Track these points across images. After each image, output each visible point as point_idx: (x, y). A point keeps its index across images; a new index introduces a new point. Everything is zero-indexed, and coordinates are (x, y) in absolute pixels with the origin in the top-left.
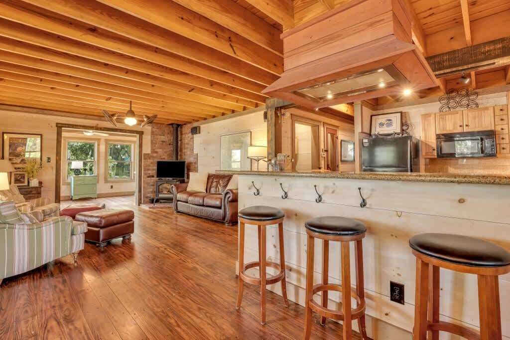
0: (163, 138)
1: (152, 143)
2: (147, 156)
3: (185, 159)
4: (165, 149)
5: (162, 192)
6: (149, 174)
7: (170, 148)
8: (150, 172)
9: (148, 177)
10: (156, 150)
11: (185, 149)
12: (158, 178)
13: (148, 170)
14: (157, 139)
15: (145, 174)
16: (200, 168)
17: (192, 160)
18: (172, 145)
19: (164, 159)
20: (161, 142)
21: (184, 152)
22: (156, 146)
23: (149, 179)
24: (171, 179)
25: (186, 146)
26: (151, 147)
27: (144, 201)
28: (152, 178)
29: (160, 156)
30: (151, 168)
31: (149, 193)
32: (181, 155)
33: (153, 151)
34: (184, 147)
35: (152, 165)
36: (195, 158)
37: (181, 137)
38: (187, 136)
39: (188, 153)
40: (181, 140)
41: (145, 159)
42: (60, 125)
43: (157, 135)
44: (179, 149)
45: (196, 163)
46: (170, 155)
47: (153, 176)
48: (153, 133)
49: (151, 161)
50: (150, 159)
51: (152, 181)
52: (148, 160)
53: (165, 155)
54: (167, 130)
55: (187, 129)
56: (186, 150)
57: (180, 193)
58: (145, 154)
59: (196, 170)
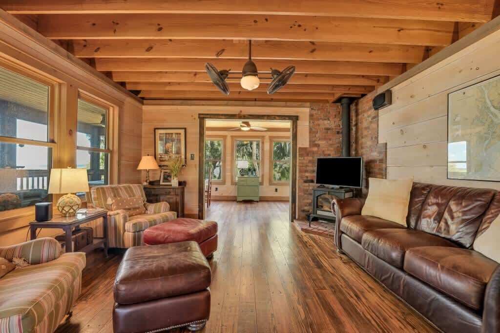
0: (327, 123)
1: (311, 131)
2: (305, 152)
3: (362, 155)
4: (330, 140)
5: (322, 207)
6: (307, 177)
7: (339, 139)
8: (307, 174)
9: (305, 182)
10: (316, 142)
11: (362, 138)
12: (319, 185)
13: (306, 171)
14: (319, 125)
15: (301, 177)
16: (391, 171)
17: (375, 155)
18: (342, 133)
19: (329, 155)
20: (324, 131)
21: (362, 144)
22: (317, 136)
23: (307, 184)
24: (337, 187)
25: (365, 133)
26: (310, 138)
27: (299, 216)
28: (311, 184)
29: (324, 151)
30: (308, 168)
31: (306, 206)
32: (356, 150)
33: (313, 144)
34: (362, 134)
35: (310, 165)
36: (380, 153)
37: (357, 121)
38: (366, 115)
39: (369, 143)
40: (356, 125)
41: (301, 155)
42: (202, 116)
43: (318, 120)
44: (353, 140)
45: (383, 161)
46: (338, 150)
47: (312, 181)
48: (311, 116)
49: (310, 158)
50: (308, 155)
51: (311, 188)
52: (306, 158)
53: (331, 150)
54: (333, 110)
55: (366, 103)
56: (364, 140)
57: (346, 218)
58: (300, 148)
59: (383, 174)
